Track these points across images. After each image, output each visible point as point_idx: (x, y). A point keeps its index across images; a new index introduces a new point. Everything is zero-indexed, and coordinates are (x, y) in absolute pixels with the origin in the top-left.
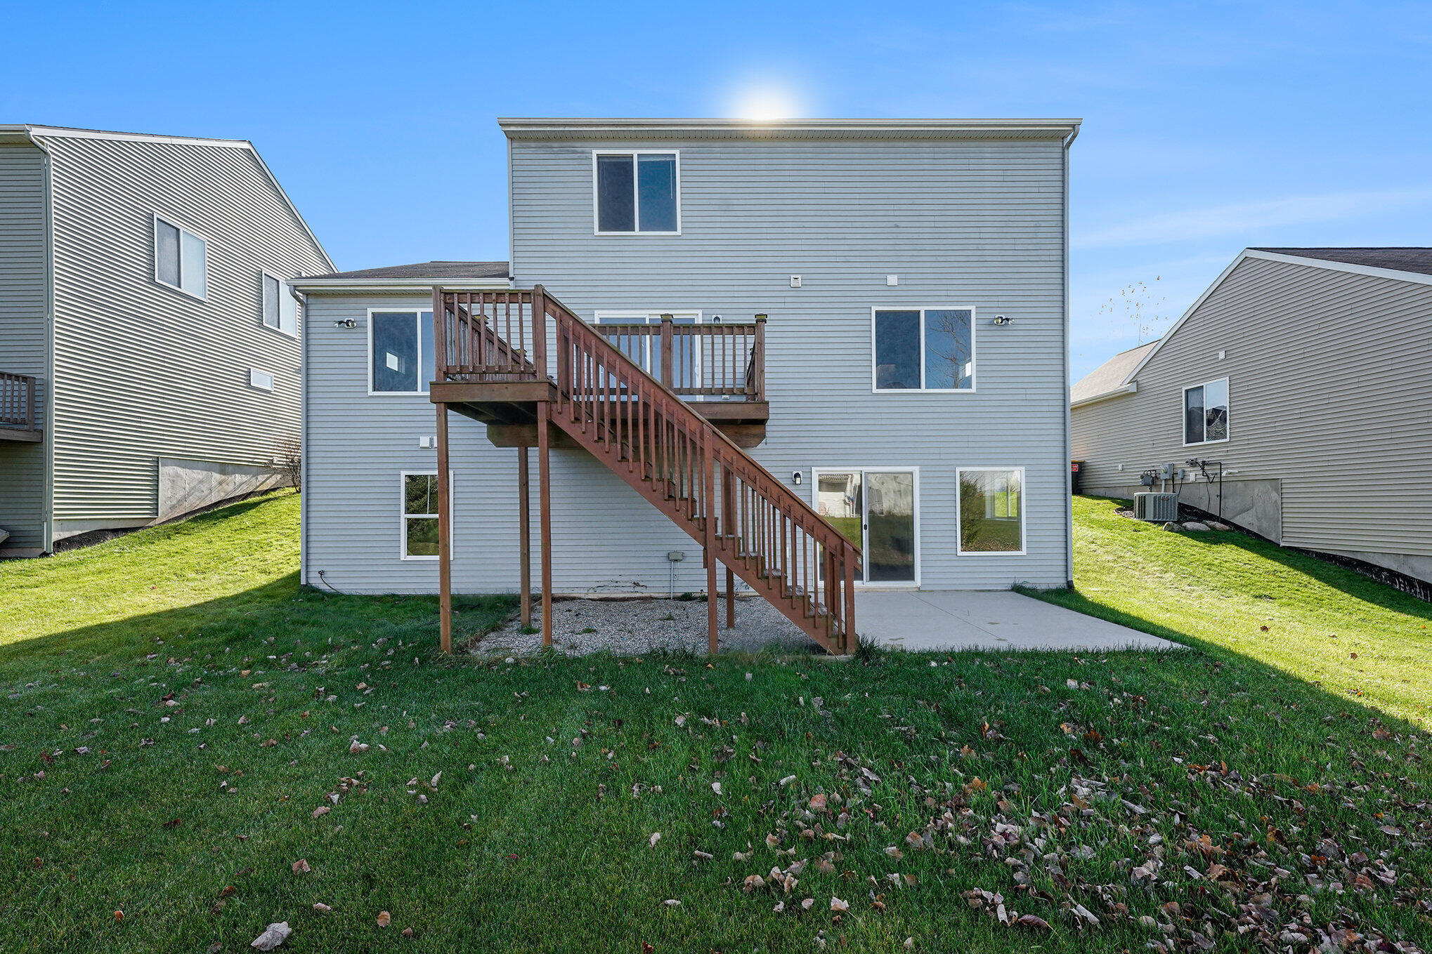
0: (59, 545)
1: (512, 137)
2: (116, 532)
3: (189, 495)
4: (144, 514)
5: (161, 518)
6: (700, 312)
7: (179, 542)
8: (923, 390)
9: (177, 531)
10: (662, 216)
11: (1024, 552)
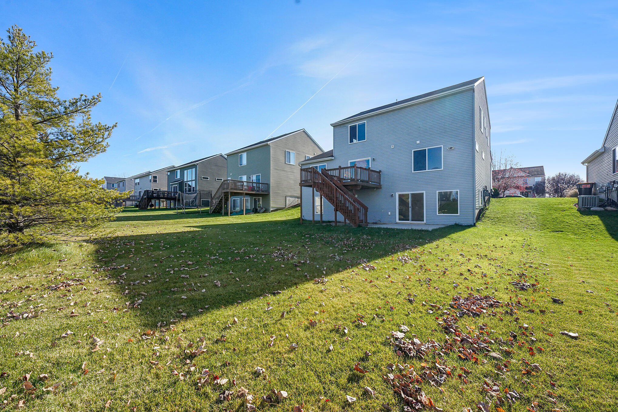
0: (272, 211)
1: (334, 127)
2: (280, 209)
3: (292, 203)
4: (284, 206)
5: (287, 207)
6: (370, 158)
7: (288, 211)
8: (427, 170)
9: (289, 209)
10: (362, 137)
11: (459, 214)
